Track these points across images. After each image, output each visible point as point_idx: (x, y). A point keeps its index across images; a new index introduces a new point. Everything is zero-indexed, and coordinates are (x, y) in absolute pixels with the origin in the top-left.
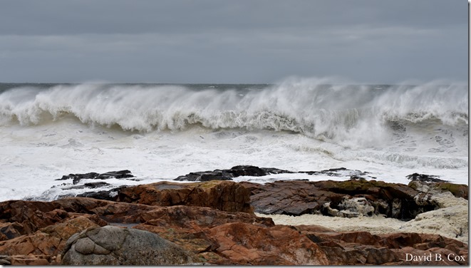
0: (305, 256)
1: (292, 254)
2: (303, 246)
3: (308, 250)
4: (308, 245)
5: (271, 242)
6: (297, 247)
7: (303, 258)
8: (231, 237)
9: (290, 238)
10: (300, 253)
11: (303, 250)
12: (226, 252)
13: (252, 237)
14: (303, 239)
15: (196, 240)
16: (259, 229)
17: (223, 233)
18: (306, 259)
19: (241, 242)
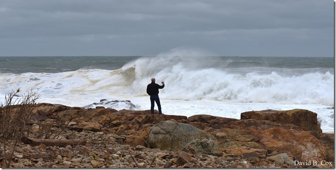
0: (312, 147)
1: (305, 146)
2: (312, 141)
3: (314, 143)
4: (314, 140)
5: (294, 139)
6: (308, 142)
7: (311, 147)
8: (272, 135)
9: (305, 137)
10: (309, 145)
11: (311, 143)
12: (265, 143)
13: (284, 136)
14: (312, 138)
15: (247, 136)
16: (288, 132)
17: (268, 133)
18: (312, 148)
19: (278, 138)
